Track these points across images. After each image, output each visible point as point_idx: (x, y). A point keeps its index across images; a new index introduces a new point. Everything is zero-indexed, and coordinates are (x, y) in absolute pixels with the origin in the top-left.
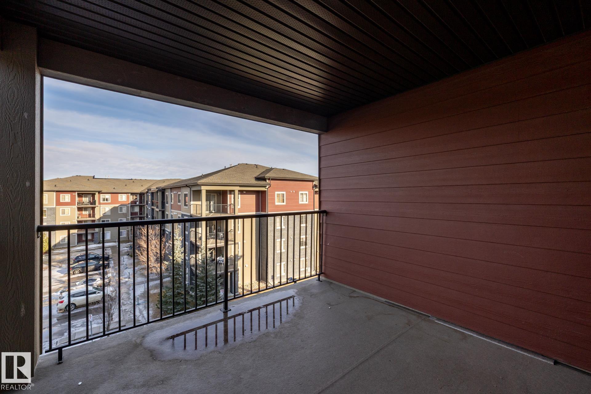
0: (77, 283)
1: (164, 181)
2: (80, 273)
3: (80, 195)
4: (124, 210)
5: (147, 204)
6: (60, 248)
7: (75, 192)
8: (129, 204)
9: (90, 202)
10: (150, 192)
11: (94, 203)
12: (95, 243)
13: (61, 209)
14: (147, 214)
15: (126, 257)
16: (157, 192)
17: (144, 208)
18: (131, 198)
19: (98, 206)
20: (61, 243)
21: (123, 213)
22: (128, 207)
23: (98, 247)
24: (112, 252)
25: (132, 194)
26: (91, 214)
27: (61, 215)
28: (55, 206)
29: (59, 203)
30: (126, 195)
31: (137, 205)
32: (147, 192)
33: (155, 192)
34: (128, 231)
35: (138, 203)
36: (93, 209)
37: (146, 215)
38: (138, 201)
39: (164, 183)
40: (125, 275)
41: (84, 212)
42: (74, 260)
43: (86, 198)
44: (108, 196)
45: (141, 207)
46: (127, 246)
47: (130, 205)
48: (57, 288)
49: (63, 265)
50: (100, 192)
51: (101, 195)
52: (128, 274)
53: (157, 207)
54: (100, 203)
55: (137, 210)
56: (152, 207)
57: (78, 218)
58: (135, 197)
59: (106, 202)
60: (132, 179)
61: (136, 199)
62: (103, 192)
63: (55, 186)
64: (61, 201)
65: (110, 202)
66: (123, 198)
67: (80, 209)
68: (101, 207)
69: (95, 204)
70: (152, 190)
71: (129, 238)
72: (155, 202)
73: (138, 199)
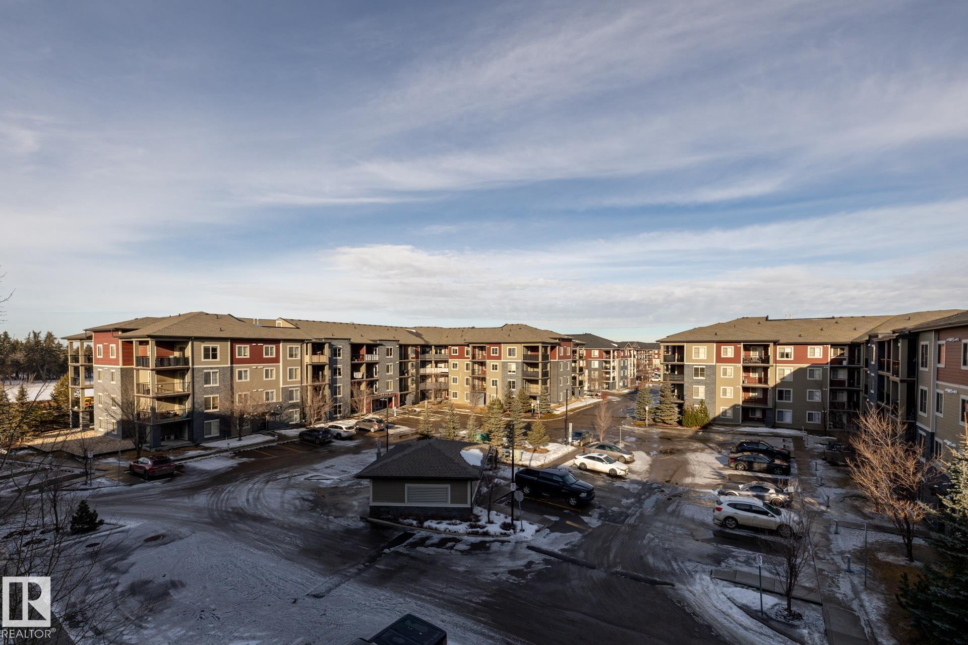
0: (741, 486)
1: (908, 317)
2: (745, 470)
3: (747, 348)
4: (818, 375)
5: (867, 366)
6: (720, 425)
7: (741, 342)
8: (827, 364)
9: (761, 358)
10: (875, 340)
11: (766, 360)
12: (767, 426)
13: (722, 367)
14: (866, 386)
15: (820, 462)
16: (896, 341)
17: (859, 373)
18: (832, 354)
19: (773, 366)
20: (721, 417)
21: (816, 381)
22: (824, 370)
23: (772, 433)
24: (795, 446)
25: (834, 345)
26: (761, 378)
27: (722, 377)
28: (714, 364)
29: (720, 360)
30: (821, 347)
31: (844, 368)
32: (868, 342)
33: (889, 342)
34: (825, 414)
35: (845, 363)
36: (765, 369)
37: (862, 387)
38: (845, 359)
39: (909, 321)
40: (819, 497)
41: (751, 375)
42: (737, 447)
43: (755, 353)
44: (789, 349)
45: (852, 372)
46: (822, 442)
47: (828, 367)
48: (715, 483)
49: (723, 451)
50: (776, 343)
51: (778, 347)
52: (826, 498)
53: (896, 373)
54: (776, 361)
55: (843, 375)
56: (881, 372)
57: (743, 382)
58: (839, 352)
59: (785, 359)
60: (833, 318)
61: (842, 354)
62: (781, 342)
63: (716, 334)
64: (722, 356)
65: (792, 359)
66: (816, 353)
67: (746, 369)
68: (777, 368)
69: (768, 362)
70: (880, 336)
71: (826, 428)
72: (888, 362)
73: (846, 355)
